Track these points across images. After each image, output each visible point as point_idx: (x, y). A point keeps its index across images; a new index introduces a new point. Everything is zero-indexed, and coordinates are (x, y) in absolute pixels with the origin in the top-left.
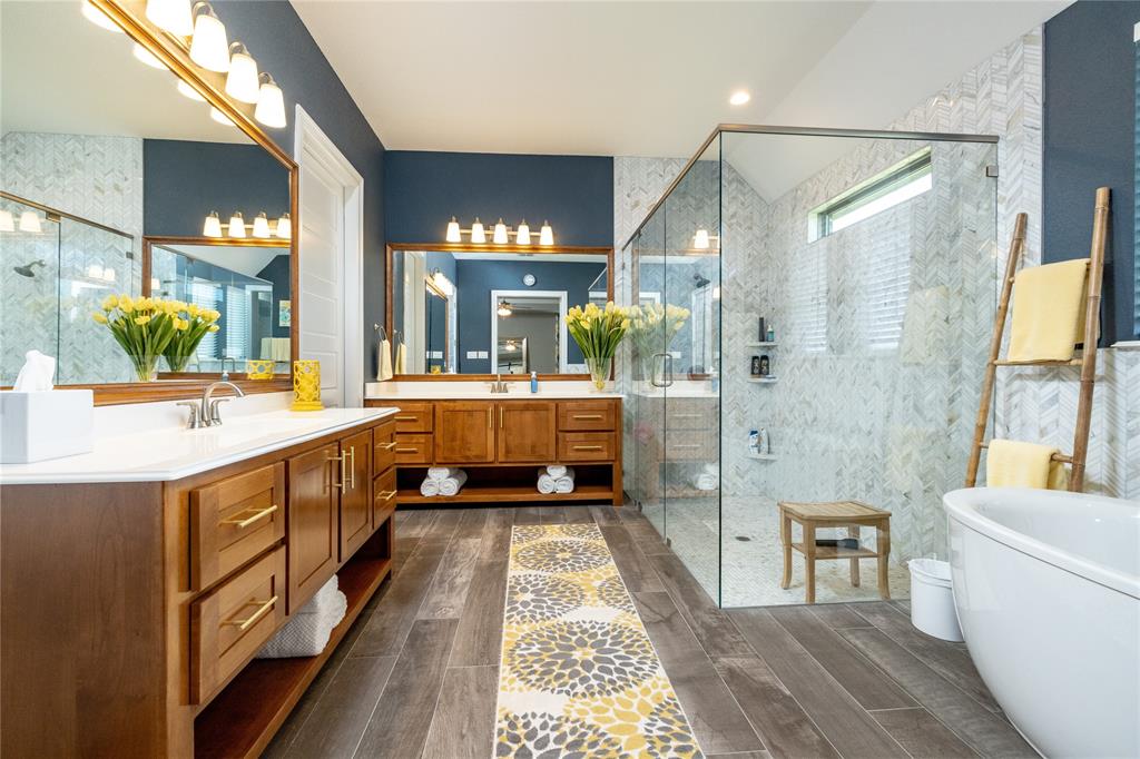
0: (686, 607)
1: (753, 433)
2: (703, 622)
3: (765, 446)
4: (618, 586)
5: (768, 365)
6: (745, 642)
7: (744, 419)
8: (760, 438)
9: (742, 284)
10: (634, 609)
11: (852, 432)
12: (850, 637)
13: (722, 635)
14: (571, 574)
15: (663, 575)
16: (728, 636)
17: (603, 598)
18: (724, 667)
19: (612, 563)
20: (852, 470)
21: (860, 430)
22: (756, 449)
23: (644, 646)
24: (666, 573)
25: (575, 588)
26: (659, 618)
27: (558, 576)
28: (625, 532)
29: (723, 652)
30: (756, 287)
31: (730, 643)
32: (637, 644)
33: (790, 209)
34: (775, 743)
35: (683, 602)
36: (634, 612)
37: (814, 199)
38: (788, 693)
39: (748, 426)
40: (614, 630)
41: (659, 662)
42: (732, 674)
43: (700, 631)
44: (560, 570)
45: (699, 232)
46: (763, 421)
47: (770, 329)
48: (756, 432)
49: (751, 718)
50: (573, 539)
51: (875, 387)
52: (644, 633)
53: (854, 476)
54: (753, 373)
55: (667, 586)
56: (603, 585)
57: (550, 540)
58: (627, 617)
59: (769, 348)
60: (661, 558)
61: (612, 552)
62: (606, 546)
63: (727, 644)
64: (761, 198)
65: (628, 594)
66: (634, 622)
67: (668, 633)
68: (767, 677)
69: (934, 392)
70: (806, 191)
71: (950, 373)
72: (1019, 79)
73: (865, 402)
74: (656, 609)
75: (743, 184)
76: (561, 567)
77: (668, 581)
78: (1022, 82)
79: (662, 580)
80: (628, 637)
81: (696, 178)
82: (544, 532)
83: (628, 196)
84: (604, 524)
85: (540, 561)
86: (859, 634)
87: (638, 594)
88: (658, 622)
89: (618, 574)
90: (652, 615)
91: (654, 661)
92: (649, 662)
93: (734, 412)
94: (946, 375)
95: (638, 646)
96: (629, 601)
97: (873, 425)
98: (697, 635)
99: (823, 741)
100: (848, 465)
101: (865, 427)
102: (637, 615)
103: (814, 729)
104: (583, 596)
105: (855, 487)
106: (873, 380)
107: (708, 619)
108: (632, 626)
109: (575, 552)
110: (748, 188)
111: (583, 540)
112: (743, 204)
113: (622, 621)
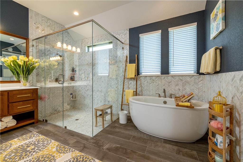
0: (85, 141)
1: (71, 94)
2: (92, 142)
3: (74, 97)
4: (62, 146)
5: (74, 78)
6: (104, 141)
7: (69, 91)
8: (73, 95)
9: (69, 58)
10: (73, 150)
11: (97, 91)
12: (116, 130)
13: (99, 143)
14: (41, 152)
15: (71, 136)
16: (100, 142)
17: (61, 153)
18: (106, 149)
19: (53, 141)
20: (97, 99)
21: (99, 91)
22: (72, 98)
23: (86, 157)
24: (72, 136)
25: (48, 156)
26: (82, 148)
27: (35, 156)
28: (47, 130)
29: (102, 146)
30: (72, 59)
31: (102, 143)
32: (84, 158)
33: (81, 43)
34: (127, 157)
35: (83, 140)
36: (75, 151)
37: (87, 43)
38: (119, 146)
39: (70, 93)
40: (74, 159)
41: (94, 158)
42: (108, 149)
43: (94, 145)
44: (34, 154)
45: (58, 42)
46: (73, 91)
47: (75, 70)
48: (72, 94)
49: (119, 155)
50: (28, 141)
51: (102, 82)
52: (83, 154)
53: (98, 100)
54: (71, 80)
55: (76, 139)
56: (57, 149)
57: (18, 146)
58: (74, 153)
59: (74, 74)
60: (66, 132)
61: (50, 138)
62: (45, 137)
63: (101, 144)
64: (72, 39)
65: (67, 147)
66: (77, 153)
67: (88, 150)
68: (114, 146)
69: (113, 83)
70: (85, 41)
71: (116, 80)
72: (126, 35)
73: (100, 85)
74: (79, 146)
75: (68, 34)
76: (34, 152)
77: (74, 137)
78: (126, 36)
79: (73, 138)
80: (80, 158)
81: (57, 28)
82: (11, 144)
83: (35, 24)
84: (37, 131)
85: (21, 155)
86: (117, 129)
87: (70, 145)
88: (83, 149)
89: (59, 143)
90: (79, 148)
91: (92, 159)
92: (92, 160)
93: (67, 90)
94: (115, 80)
95: (85, 158)
96: (70, 149)
97: (102, 89)
98: (94, 146)
99: (131, 150)
100: (96, 98)
101: (100, 90)
102: (76, 151)
103: (128, 149)
104: (54, 156)
105: (98, 102)
106: (102, 81)
107: (92, 141)
108: (78, 155)
109: (35, 144)
110: (70, 35)
111: (34, 139)
112: (69, 39)
113: (74, 155)
